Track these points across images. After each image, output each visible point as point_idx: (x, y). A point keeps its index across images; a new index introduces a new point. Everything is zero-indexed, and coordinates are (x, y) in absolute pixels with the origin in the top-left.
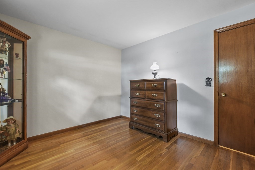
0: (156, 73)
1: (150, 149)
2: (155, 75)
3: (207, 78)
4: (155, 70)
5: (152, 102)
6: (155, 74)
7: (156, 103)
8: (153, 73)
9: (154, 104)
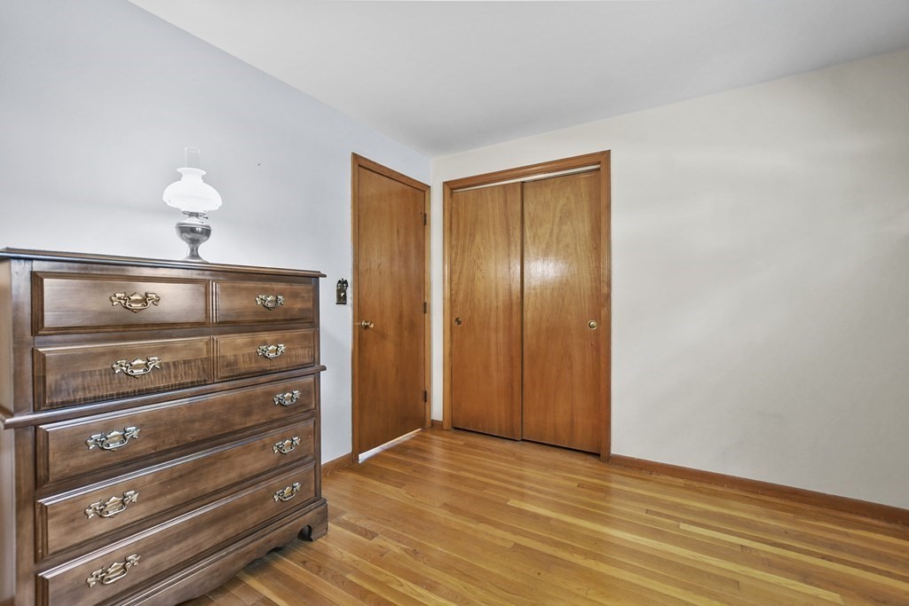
0: (207, 232)
1: (381, 578)
2: (194, 242)
3: (340, 282)
4: (197, 215)
5: (259, 389)
6: (194, 235)
7: (281, 385)
8: (184, 230)
9: (271, 394)
